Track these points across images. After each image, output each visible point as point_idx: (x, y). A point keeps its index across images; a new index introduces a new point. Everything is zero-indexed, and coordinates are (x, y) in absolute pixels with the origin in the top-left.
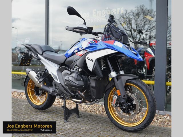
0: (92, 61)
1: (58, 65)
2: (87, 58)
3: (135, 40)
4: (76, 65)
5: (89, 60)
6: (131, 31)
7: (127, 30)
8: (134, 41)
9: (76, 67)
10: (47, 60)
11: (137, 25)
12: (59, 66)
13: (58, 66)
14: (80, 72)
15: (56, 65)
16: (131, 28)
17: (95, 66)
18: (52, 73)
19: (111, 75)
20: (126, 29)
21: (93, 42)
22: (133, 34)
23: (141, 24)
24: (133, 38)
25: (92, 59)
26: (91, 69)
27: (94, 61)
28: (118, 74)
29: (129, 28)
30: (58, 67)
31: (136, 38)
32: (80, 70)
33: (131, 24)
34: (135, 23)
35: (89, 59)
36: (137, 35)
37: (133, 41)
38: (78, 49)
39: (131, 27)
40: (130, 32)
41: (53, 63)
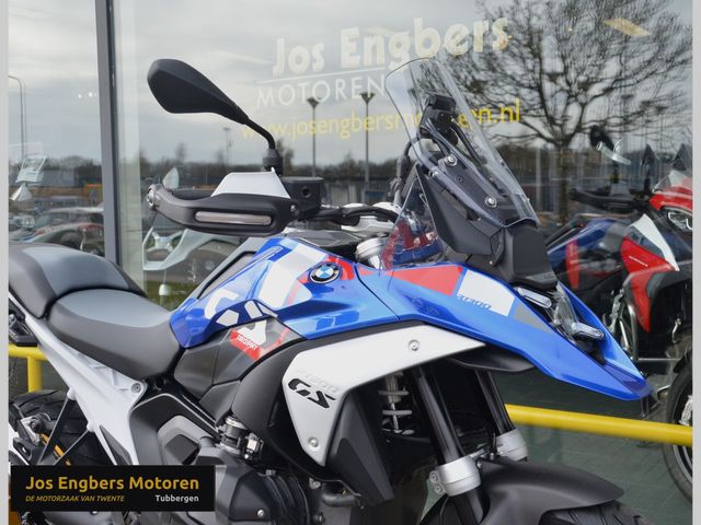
0: (322, 400)
1: (134, 382)
2: (293, 384)
3: (557, 128)
4: (230, 413)
5: (304, 393)
6: (539, 89)
7: (522, 85)
8: (553, 132)
9: (229, 421)
10: (77, 352)
11: (568, 61)
12: (143, 388)
13: (136, 387)
14: (254, 454)
15: (127, 382)
16: (542, 72)
17: (341, 435)
18: (101, 428)
19: (442, 476)
20: (518, 79)
21: (330, 271)
22: (549, 104)
23: (589, 57)
24: (551, 121)
25: (319, 393)
26: (317, 452)
27: (334, 406)
28: (487, 459)
29: (530, 76)
30: (138, 395)
31: (565, 118)
32: (252, 445)
33: (537, 55)
34: (557, 53)
35: (300, 387)
36: (568, 104)
37: (547, 134)
38: (239, 308)
39: (537, 69)
40: (536, 94)
41: (110, 369)
